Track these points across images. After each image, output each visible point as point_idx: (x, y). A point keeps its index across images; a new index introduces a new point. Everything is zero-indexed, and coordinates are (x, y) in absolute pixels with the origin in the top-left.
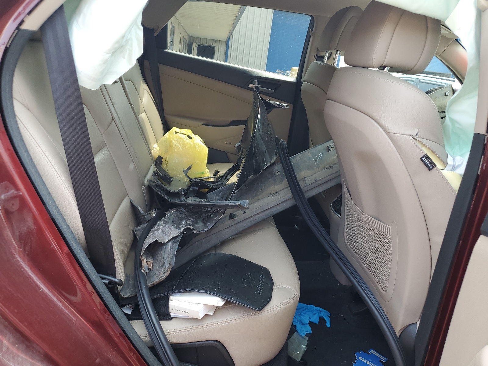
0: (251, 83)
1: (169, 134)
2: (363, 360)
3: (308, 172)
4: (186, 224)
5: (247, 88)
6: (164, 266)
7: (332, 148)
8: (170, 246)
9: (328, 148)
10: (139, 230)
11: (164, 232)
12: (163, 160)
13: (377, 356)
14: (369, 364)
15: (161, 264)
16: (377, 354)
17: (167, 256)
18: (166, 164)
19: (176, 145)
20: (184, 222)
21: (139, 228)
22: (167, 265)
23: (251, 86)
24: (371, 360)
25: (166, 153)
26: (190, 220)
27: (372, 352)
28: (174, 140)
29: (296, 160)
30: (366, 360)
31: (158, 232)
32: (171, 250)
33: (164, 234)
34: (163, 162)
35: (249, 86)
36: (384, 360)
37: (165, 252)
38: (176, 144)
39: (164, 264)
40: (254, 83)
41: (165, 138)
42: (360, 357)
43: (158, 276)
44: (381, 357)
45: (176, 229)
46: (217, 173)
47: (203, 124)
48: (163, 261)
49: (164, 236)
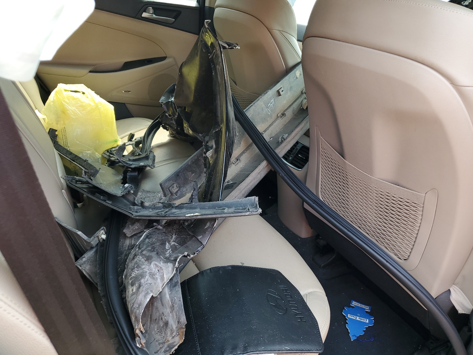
0: (145, 11)
1: (56, 95)
2: (352, 318)
3: (263, 125)
4: (171, 247)
5: (141, 18)
6: (169, 325)
7: (282, 91)
8: (170, 295)
9: (278, 92)
10: (85, 262)
11: (152, 275)
12: (57, 133)
13: (360, 306)
14: (359, 320)
15: (161, 324)
16: (359, 305)
17: (169, 310)
18: (64, 138)
19: (71, 110)
20: (167, 246)
21: (84, 259)
22: (173, 324)
23: (145, 15)
24: (359, 315)
25: (57, 122)
26: (172, 238)
27: (354, 303)
28: (67, 103)
29: (251, 114)
30: (355, 316)
31: (146, 279)
32: (172, 300)
33: (154, 278)
34: (59, 136)
35: (143, 16)
36: (368, 309)
37: (163, 305)
38: (71, 108)
39: (166, 324)
40: (147, 11)
41: (53, 102)
42: (349, 315)
43: (162, 343)
44: (363, 306)
45: (166, 264)
46: (131, 137)
47: (90, 72)
48: (164, 319)
49: (155, 282)
